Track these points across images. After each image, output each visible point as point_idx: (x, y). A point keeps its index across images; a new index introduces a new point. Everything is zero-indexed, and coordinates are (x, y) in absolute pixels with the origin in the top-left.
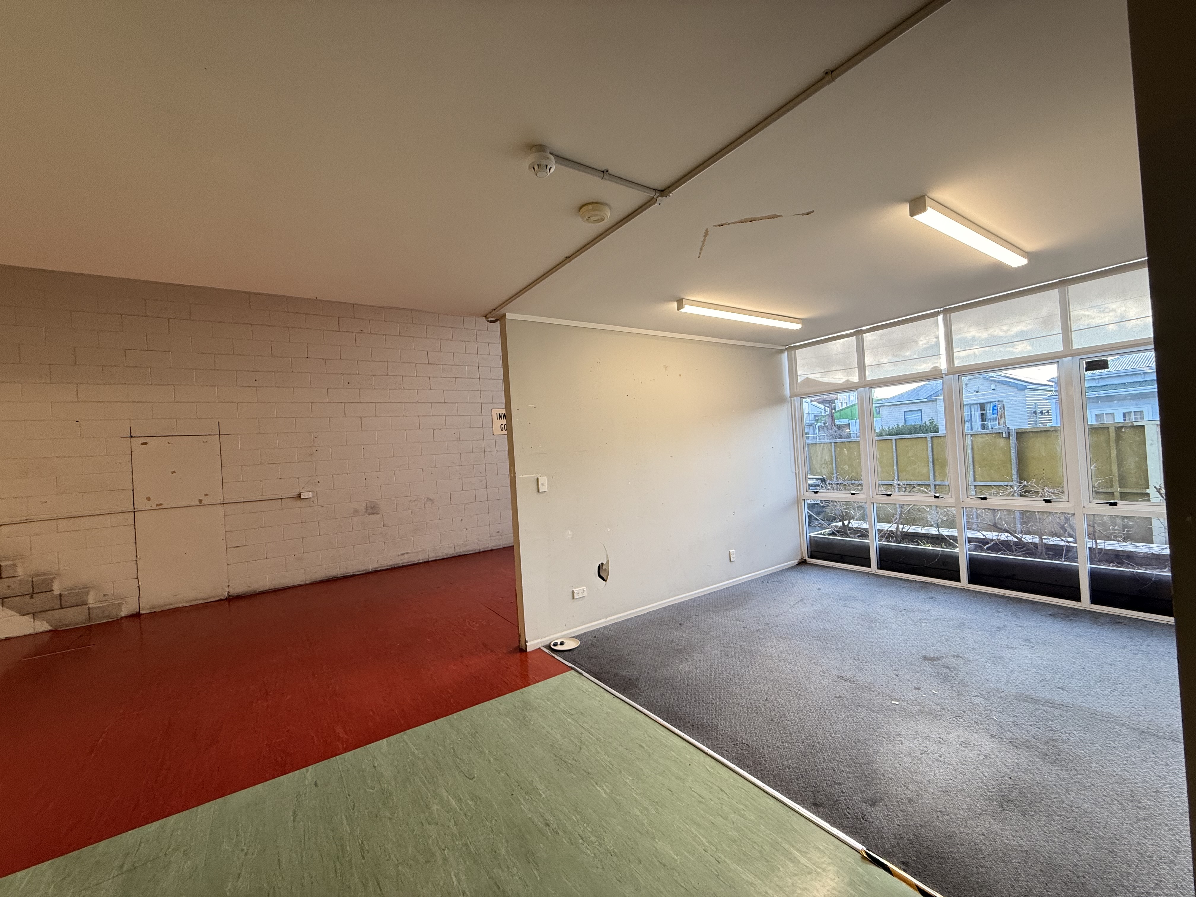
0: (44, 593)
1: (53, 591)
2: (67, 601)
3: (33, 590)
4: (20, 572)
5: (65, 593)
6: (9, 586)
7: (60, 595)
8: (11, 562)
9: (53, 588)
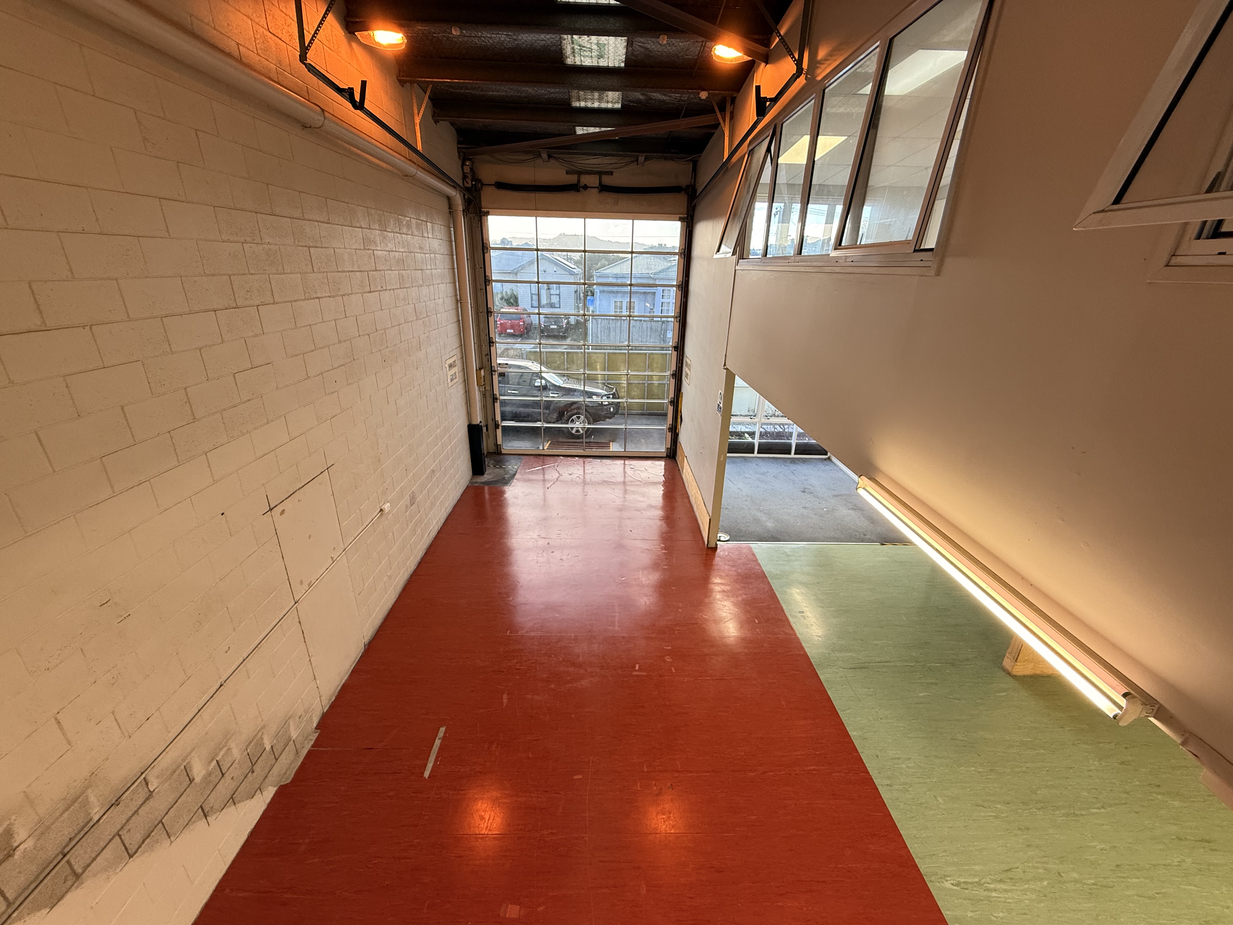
0: (260, 758)
1: (265, 750)
2: (278, 749)
3: (252, 763)
4: (236, 753)
5: (275, 742)
6: (232, 778)
7: (272, 747)
8: (225, 749)
9: (265, 745)
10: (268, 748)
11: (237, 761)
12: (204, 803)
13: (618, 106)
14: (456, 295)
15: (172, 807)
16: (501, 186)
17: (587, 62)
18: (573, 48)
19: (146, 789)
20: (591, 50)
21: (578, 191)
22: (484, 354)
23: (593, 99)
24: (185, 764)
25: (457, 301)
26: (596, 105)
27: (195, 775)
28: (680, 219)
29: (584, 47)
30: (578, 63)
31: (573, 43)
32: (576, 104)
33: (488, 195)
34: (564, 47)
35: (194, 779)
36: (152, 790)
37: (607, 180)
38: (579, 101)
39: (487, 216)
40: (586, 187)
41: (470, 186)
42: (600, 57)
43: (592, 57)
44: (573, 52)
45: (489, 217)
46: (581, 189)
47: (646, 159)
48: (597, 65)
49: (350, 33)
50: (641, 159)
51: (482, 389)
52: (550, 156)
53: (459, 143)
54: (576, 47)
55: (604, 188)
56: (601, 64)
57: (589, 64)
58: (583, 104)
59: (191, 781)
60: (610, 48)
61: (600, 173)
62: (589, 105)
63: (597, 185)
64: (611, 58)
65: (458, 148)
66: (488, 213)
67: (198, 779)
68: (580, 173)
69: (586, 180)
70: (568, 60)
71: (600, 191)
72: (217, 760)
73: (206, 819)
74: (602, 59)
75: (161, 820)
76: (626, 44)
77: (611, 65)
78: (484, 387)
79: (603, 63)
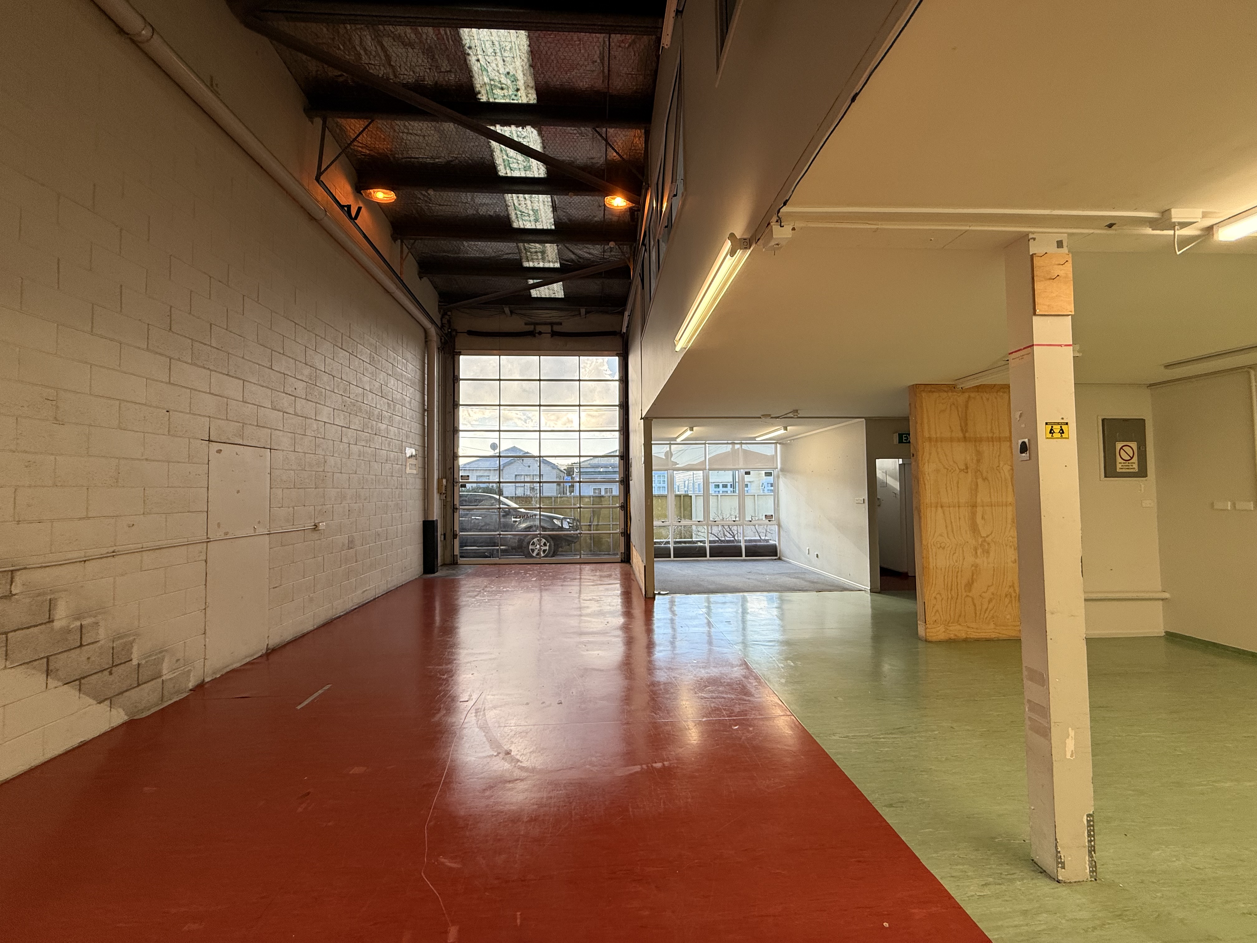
0: (123, 665)
1: (131, 660)
2: (145, 674)
3: (113, 663)
4: (102, 634)
5: (144, 662)
6: (89, 658)
7: (139, 664)
8: (93, 620)
9: (133, 656)
10: (135, 662)
11: (99, 644)
12: (53, 657)
13: (557, 265)
14: (424, 405)
15: (22, 629)
16: (470, 333)
17: (528, 226)
18: (516, 214)
19: (9, 587)
20: (529, 215)
21: (535, 336)
22: (448, 468)
23: (537, 259)
24: (52, 596)
25: (424, 410)
26: (541, 265)
27: (57, 617)
28: (617, 355)
29: (523, 212)
30: (522, 227)
31: (515, 209)
32: (526, 264)
33: (460, 341)
34: (510, 213)
35: (53, 621)
36: (14, 592)
37: (557, 328)
38: (528, 261)
39: (460, 355)
40: (540, 333)
41: (447, 332)
42: (536, 221)
43: (530, 221)
44: (517, 217)
45: (461, 357)
46: (537, 335)
47: (587, 312)
48: (535, 227)
49: (357, 192)
50: (583, 311)
51: (443, 497)
52: (512, 312)
53: (439, 302)
54: (518, 213)
55: (554, 334)
56: (538, 227)
57: (529, 227)
58: (531, 264)
59: (51, 621)
60: (542, 212)
61: (552, 324)
62: (536, 265)
63: (550, 331)
64: (544, 221)
65: (439, 305)
66: (460, 354)
67: (57, 625)
68: (535, 324)
69: (539, 328)
70: (515, 224)
71: (552, 336)
72: (81, 624)
73: (47, 678)
74: (538, 223)
75: (9, 632)
76: (551, 209)
77: (545, 228)
78: (445, 495)
79: (539, 226)
